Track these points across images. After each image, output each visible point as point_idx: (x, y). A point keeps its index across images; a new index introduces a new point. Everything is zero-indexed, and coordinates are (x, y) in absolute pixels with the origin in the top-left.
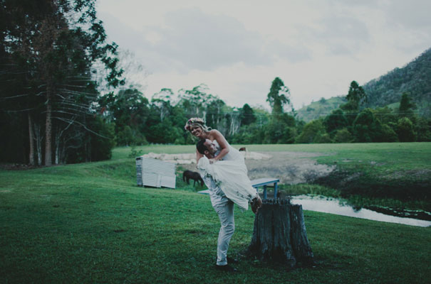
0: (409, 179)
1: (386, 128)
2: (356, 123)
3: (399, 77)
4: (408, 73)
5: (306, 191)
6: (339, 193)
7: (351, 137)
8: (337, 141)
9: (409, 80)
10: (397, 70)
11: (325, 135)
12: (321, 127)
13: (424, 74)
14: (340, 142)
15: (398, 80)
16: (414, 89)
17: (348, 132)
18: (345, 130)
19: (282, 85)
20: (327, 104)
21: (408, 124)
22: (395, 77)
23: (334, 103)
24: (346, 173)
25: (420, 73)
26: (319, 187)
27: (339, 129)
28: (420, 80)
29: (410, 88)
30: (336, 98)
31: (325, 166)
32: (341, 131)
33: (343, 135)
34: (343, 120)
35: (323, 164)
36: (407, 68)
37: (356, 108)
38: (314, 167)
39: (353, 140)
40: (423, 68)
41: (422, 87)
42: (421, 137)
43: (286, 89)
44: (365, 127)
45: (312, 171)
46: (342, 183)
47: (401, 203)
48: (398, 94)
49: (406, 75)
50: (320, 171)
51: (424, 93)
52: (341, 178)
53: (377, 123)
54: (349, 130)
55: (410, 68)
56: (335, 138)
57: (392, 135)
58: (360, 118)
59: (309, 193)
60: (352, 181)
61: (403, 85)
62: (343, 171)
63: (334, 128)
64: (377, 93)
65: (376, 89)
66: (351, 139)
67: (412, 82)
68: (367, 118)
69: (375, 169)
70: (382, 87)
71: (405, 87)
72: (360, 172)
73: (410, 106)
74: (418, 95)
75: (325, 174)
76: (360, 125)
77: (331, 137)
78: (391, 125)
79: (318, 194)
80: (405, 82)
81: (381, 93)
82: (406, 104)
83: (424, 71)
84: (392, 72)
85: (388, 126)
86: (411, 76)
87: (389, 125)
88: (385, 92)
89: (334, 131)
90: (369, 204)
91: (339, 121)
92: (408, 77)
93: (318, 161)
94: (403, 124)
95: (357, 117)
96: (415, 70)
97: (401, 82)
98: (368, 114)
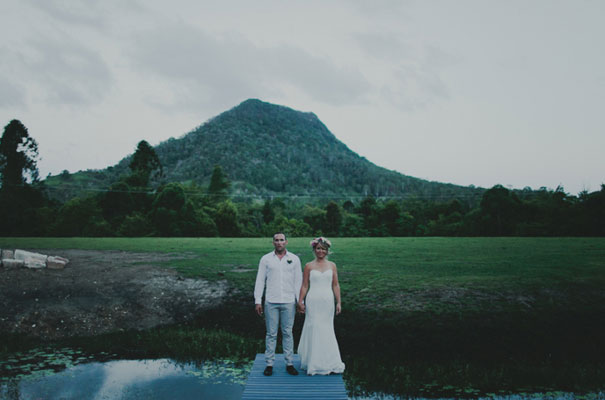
1: (202, 216)
2: (157, 206)
3: (174, 151)
4: (187, 147)
9: (188, 156)
10: (172, 141)
13: (206, 150)
15: (173, 154)
16: (193, 168)
18: (138, 216)
19: (25, 134)
21: (231, 211)
22: (169, 150)
25: (201, 148)
28: (202, 157)
29: (189, 167)
31: (202, 282)
34: (128, 201)
35: (195, 277)
36: (186, 139)
37: (145, 184)
38: (179, 285)
40: (206, 142)
41: (203, 167)
43: (30, 143)
44: (173, 212)
45: (177, 294)
48: (173, 173)
49: (184, 149)
50: (197, 294)
53: (190, 207)
57: (212, 226)
61: (180, 162)
67: (192, 159)
68: (174, 199)
71: (181, 166)
73: (225, 186)
74: (198, 178)
76: (163, 208)
78: (207, 212)
80: (182, 159)
83: (207, 146)
84: (165, 143)
85: (204, 214)
86: (190, 150)
92: (186, 152)
93: (180, 270)
94: (225, 211)
96: (196, 143)
97: (177, 158)
98: (177, 190)
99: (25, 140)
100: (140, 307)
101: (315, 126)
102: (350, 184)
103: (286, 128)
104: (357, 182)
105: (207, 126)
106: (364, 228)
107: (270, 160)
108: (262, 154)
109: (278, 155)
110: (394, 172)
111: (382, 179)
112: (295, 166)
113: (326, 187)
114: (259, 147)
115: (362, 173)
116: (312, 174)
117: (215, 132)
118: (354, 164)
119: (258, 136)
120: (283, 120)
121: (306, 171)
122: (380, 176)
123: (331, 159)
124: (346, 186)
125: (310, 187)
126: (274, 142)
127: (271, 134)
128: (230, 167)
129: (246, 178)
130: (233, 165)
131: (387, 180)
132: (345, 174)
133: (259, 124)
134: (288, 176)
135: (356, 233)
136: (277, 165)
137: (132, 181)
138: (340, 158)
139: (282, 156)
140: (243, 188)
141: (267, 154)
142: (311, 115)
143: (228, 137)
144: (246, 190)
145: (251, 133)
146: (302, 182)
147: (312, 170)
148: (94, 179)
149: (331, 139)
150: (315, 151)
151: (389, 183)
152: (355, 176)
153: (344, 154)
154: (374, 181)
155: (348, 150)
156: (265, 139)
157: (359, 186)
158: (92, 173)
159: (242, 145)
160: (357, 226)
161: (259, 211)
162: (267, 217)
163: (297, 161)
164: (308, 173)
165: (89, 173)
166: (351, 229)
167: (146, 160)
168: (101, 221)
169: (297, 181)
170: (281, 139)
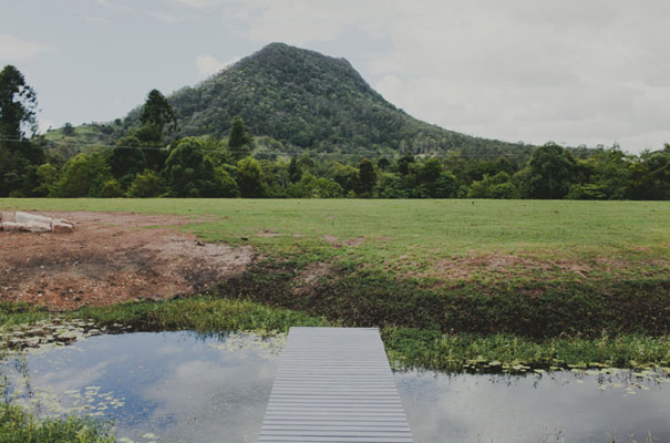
1: (222, 175)
2: (172, 163)
3: (190, 101)
7: (163, 188)
8: (136, 195)
9: (205, 107)
10: (189, 91)
11: (112, 182)
13: (225, 100)
15: (188, 106)
16: (211, 121)
17: (156, 178)
18: (151, 174)
19: (21, 82)
20: (74, 135)
22: (183, 101)
25: (219, 98)
27: (136, 172)
28: (220, 109)
29: (205, 119)
30: (89, 125)
31: (222, 248)
32: (141, 177)
33: (147, 184)
34: (139, 158)
35: (215, 242)
37: (158, 139)
39: (167, 194)
40: (224, 92)
41: (222, 119)
43: (27, 92)
44: (189, 170)
45: (196, 260)
48: (188, 127)
49: (200, 99)
50: (218, 260)
53: (208, 165)
55: (205, 90)
56: (131, 189)
57: (233, 186)
58: (177, 155)
61: (196, 114)
62: (278, 261)
66: (163, 192)
67: (209, 111)
68: (191, 155)
69: (355, 254)
71: (198, 118)
73: (245, 141)
74: (217, 132)
76: (179, 166)
77: (124, 188)
78: (228, 170)
80: (198, 110)
82: (238, 140)
83: (225, 96)
84: (180, 93)
85: (223, 172)
86: (207, 101)
87: (225, 169)
89: (127, 176)
91: (132, 159)
92: (202, 102)
94: (247, 169)
95: (174, 152)
96: (213, 93)
97: (193, 110)
98: (194, 146)
99: (21, 88)
100: (156, 275)
101: (347, 74)
102: (385, 139)
103: (314, 76)
104: (393, 138)
106: (400, 189)
107: (296, 112)
108: (287, 106)
109: (305, 107)
111: (421, 134)
112: (324, 118)
113: (359, 143)
114: (283, 98)
115: (399, 127)
116: (343, 128)
117: (235, 80)
118: (390, 117)
119: (282, 85)
120: (311, 68)
121: (336, 124)
122: (419, 131)
123: (364, 112)
124: (381, 141)
125: (341, 142)
126: (301, 93)
127: (298, 83)
128: (252, 120)
129: (270, 132)
130: (255, 118)
131: (426, 135)
132: (380, 128)
133: (284, 71)
134: (316, 130)
135: (392, 194)
136: (304, 118)
137: (143, 136)
138: (375, 110)
139: (310, 108)
140: (266, 143)
141: (293, 106)
142: (343, 62)
143: (249, 86)
144: (270, 146)
145: (275, 82)
146: (332, 136)
147: (343, 123)
148: (100, 134)
150: (347, 102)
151: (428, 138)
152: (391, 130)
153: (380, 106)
154: (412, 136)
155: (384, 101)
156: (291, 88)
157: (395, 142)
158: (97, 126)
159: (266, 96)
160: (393, 186)
161: (284, 169)
162: (294, 176)
163: (326, 114)
164: (339, 127)
165: (95, 126)
166: (387, 190)
167: (158, 112)
168: (110, 180)
169: (326, 135)
170: (309, 89)
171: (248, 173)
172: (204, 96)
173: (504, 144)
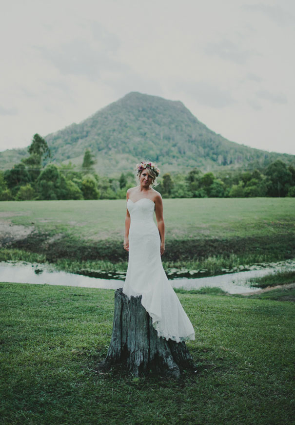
0: (116, 239)
1: (71, 186)
2: (41, 179)
3: (76, 132)
5: (5, 257)
6: (45, 258)
7: (36, 194)
8: (21, 199)
9: (86, 136)
10: (75, 125)
11: (7, 191)
12: (3, 183)
13: (100, 131)
14: (23, 200)
15: (75, 136)
16: (90, 146)
17: (32, 189)
18: (29, 186)
21: (92, 182)
22: (72, 133)
23: (9, 156)
24: (46, 235)
25: (96, 130)
26: (20, 252)
27: (21, 185)
28: (96, 137)
29: (86, 144)
30: (11, 151)
31: (21, 227)
32: (23, 188)
33: (26, 192)
34: (26, 176)
35: (19, 225)
36: (84, 125)
37: (39, 163)
38: (9, 229)
39: (38, 198)
40: (99, 126)
41: (98, 144)
42: (103, 195)
44: (51, 183)
45: (7, 233)
46: (44, 245)
47: (112, 265)
49: (83, 131)
50: (17, 233)
51: (99, 150)
52: (42, 241)
53: (63, 180)
54: (33, 186)
55: (87, 125)
56: (18, 195)
57: (77, 192)
58: (44, 174)
59: (10, 259)
60: (55, 244)
61: (80, 141)
62: (43, 233)
63: (15, 184)
64: (55, 148)
65: (53, 143)
66: (35, 197)
67: (89, 138)
68: (51, 175)
69: (76, 230)
70: (60, 141)
71: (81, 144)
72: (61, 233)
73: (92, 163)
75: (22, 236)
76: (45, 181)
77: (14, 193)
78: (76, 182)
79: (21, 259)
80: (82, 138)
81: (58, 148)
82: (88, 162)
83: (100, 129)
84: (69, 127)
85: (73, 184)
86: (87, 132)
87: (73, 182)
88: (62, 147)
89: (16, 187)
90: (80, 269)
91: (21, 177)
92: (85, 133)
93: (13, 222)
94: (88, 181)
95: (41, 173)
96: (92, 126)
97: (78, 138)
98: (53, 169)
101: (182, 111)
102: (208, 155)
103: (159, 113)
104: (214, 154)
105: (100, 114)
106: (188, 191)
107: (147, 138)
108: (141, 134)
109: (153, 134)
110: (243, 145)
111: (232, 151)
112: (166, 142)
113: (190, 158)
114: (139, 129)
115: (217, 147)
116: (179, 148)
117: (106, 118)
118: (211, 140)
119: (138, 120)
120: (157, 108)
121: (175, 146)
122: (231, 148)
123: (194, 137)
124: (205, 157)
125: (178, 158)
126: (150, 125)
127: (148, 118)
128: (117, 144)
129: (130, 152)
130: (119, 142)
131: (236, 151)
132: (204, 147)
133: (139, 111)
134: (161, 150)
135: (182, 194)
136: (153, 142)
137: (30, 162)
138: (201, 135)
139: (157, 135)
140: (127, 159)
141: (145, 134)
142: (179, 103)
143: (116, 121)
144: (130, 161)
145: (133, 118)
146: (171, 154)
147: (178, 145)
148: (18, 155)
149: (195, 121)
150: (182, 130)
151: (238, 154)
152: (212, 149)
153: (204, 132)
154: (227, 152)
155: (207, 129)
156: (144, 122)
157: (215, 156)
158: (16, 151)
159: (126, 127)
160: (183, 190)
161: (116, 180)
162: (123, 184)
163: (168, 138)
164: (176, 148)
165: (14, 150)
166: (179, 192)
167: (39, 147)
168: (5, 190)
169: (168, 153)
170: (155, 122)
171: (88, 184)
172: (86, 129)
173: (291, 156)
